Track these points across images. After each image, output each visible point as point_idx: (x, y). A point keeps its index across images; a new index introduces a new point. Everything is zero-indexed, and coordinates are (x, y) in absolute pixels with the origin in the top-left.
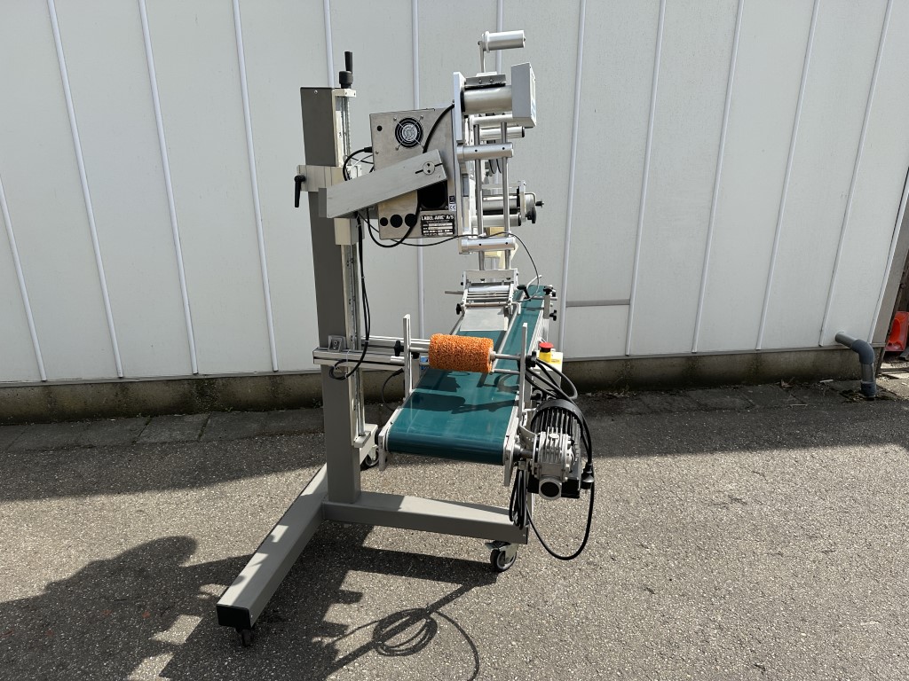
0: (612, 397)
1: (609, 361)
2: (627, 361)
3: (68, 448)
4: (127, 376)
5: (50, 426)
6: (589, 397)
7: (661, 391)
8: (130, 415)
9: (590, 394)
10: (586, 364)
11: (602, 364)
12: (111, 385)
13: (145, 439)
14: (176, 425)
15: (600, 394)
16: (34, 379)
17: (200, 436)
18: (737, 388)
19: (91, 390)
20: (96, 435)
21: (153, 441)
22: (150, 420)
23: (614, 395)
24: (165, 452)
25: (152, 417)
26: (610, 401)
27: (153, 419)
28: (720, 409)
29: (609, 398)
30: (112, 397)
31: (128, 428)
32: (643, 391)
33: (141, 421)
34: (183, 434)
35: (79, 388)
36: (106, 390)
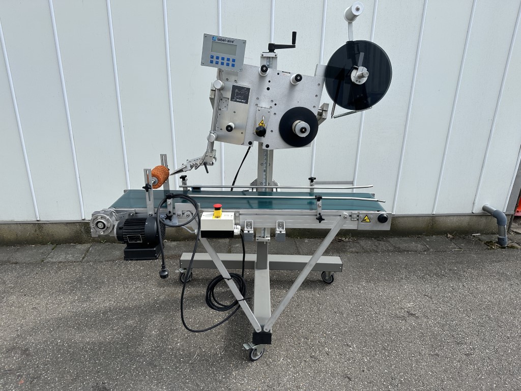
4: (42, 220)
8: (43, 243)
12: (32, 225)
13: (50, 259)
14: (71, 250)
17: (83, 258)
18: (420, 237)
19: (20, 227)
20: (22, 255)
21: (54, 260)
22: (56, 247)
23: (343, 239)
24: (59, 269)
25: (57, 245)
26: (339, 243)
27: (58, 246)
28: (408, 251)
29: (339, 241)
30: (33, 232)
31: (41, 251)
32: (361, 237)
33: (50, 247)
34: (73, 256)
35: (13, 226)
36: (29, 227)
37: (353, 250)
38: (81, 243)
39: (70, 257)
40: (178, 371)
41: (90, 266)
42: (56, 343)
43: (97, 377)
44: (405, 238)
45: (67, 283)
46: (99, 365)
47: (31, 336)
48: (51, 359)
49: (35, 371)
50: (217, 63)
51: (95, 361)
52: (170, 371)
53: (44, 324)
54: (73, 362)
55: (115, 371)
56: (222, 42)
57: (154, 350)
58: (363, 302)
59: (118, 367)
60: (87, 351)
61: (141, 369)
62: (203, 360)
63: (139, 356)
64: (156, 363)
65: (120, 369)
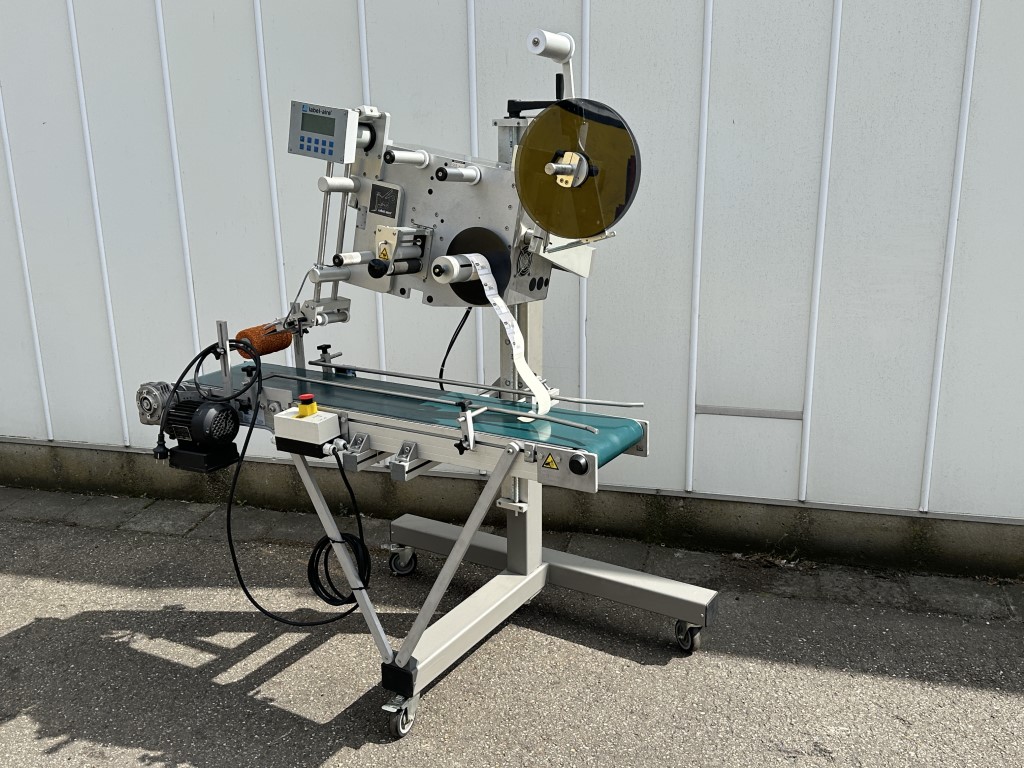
0: (771, 565)
1: (771, 506)
2: (802, 510)
3: (54, 522)
4: (133, 445)
5: (52, 495)
6: (735, 559)
7: (865, 568)
8: (133, 493)
9: (738, 555)
10: (732, 506)
11: (760, 511)
12: (116, 455)
13: (131, 525)
14: (176, 513)
15: (756, 557)
16: (41, 437)
17: (191, 530)
18: (1006, 583)
19: (96, 458)
20: (88, 513)
21: (138, 528)
22: (153, 503)
23: (777, 562)
24: (137, 544)
25: (157, 499)
26: (764, 571)
27: (157, 502)
28: (937, 611)
29: (765, 567)
30: (117, 468)
31: (125, 509)
32: (832, 564)
33: (143, 501)
34: (173, 525)
35: (85, 453)
36: (112, 459)
37: (789, 590)
38: (200, 500)
39: (167, 527)
40: (237, 753)
41: (194, 546)
42: (65, 667)
43: (100, 735)
44: (962, 581)
45: (135, 571)
46: (113, 717)
47: (34, 649)
48: (45, 692)
49: (13, 705)
50: (309, 149)
51: (111, 709)
52: (224, 752)
53: (63, 634)
54: (76, 703)
55: (134, 730)
56: (316, 114)
57: (218, 711)
58: (718, 702)
59: (141, 726)
60: (106, 690)
61: (178, 737)
62: (294, 745)
63: (186, 715)
64: (208, 733)
65: (142, 731)
